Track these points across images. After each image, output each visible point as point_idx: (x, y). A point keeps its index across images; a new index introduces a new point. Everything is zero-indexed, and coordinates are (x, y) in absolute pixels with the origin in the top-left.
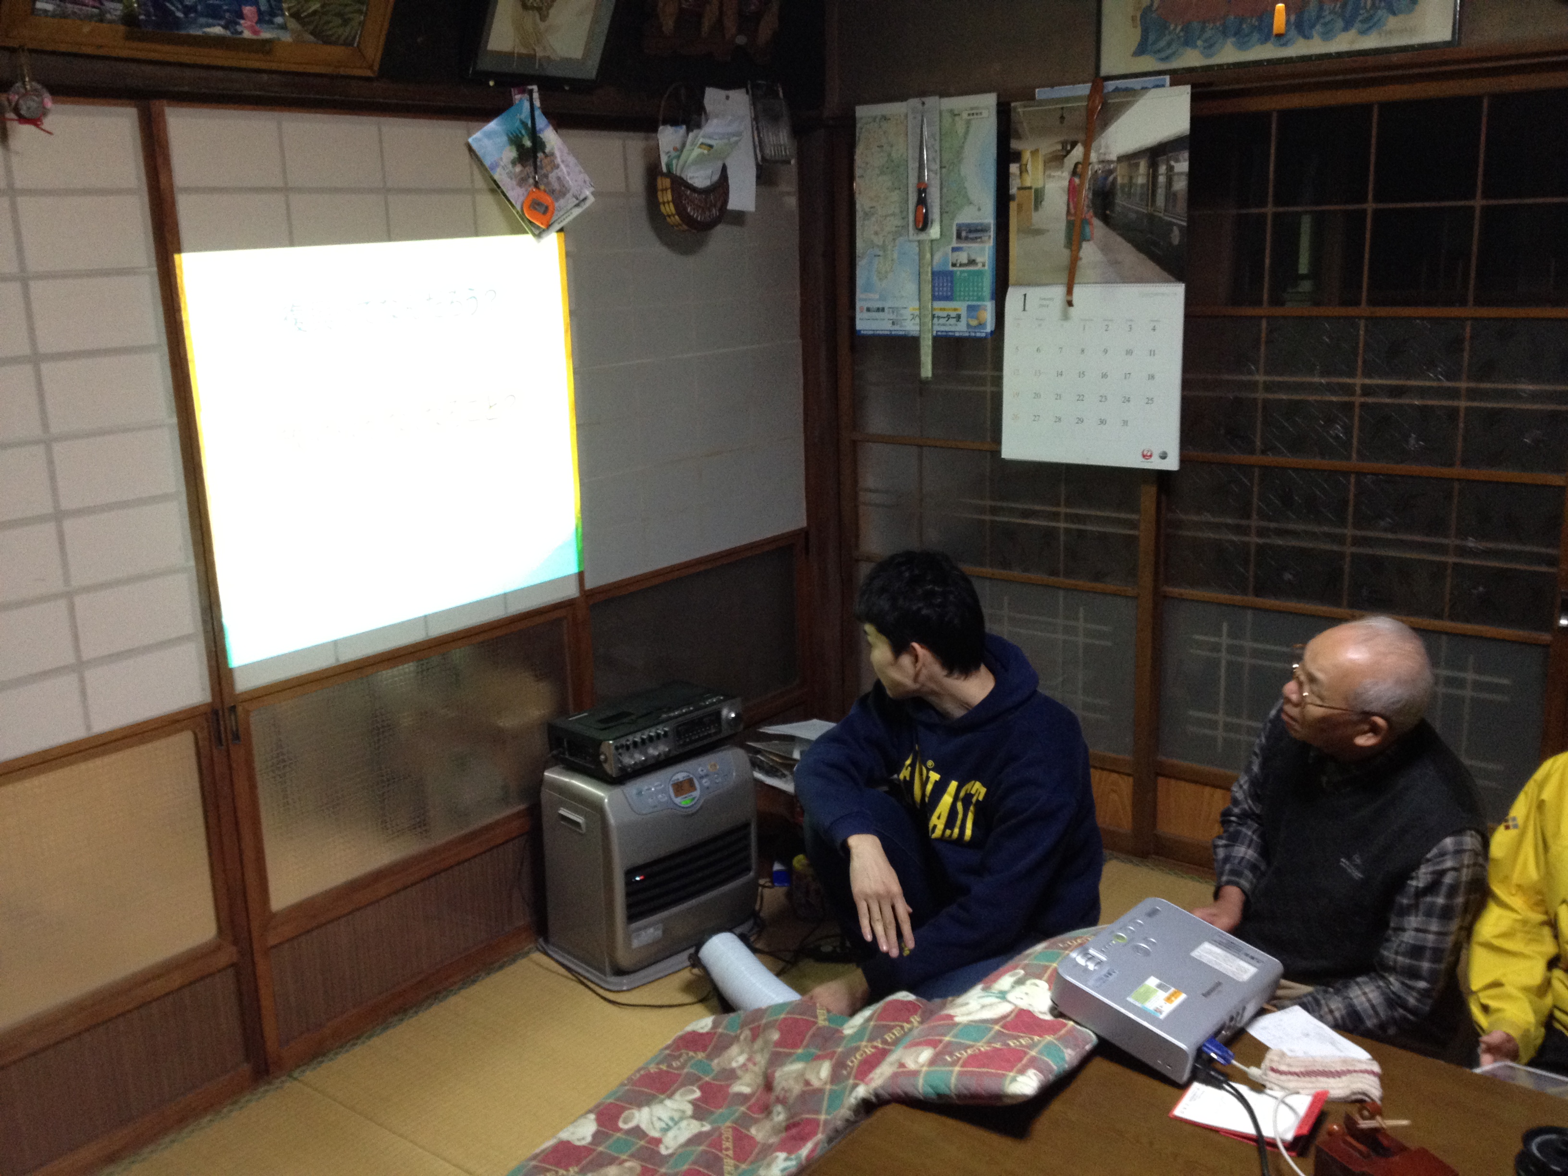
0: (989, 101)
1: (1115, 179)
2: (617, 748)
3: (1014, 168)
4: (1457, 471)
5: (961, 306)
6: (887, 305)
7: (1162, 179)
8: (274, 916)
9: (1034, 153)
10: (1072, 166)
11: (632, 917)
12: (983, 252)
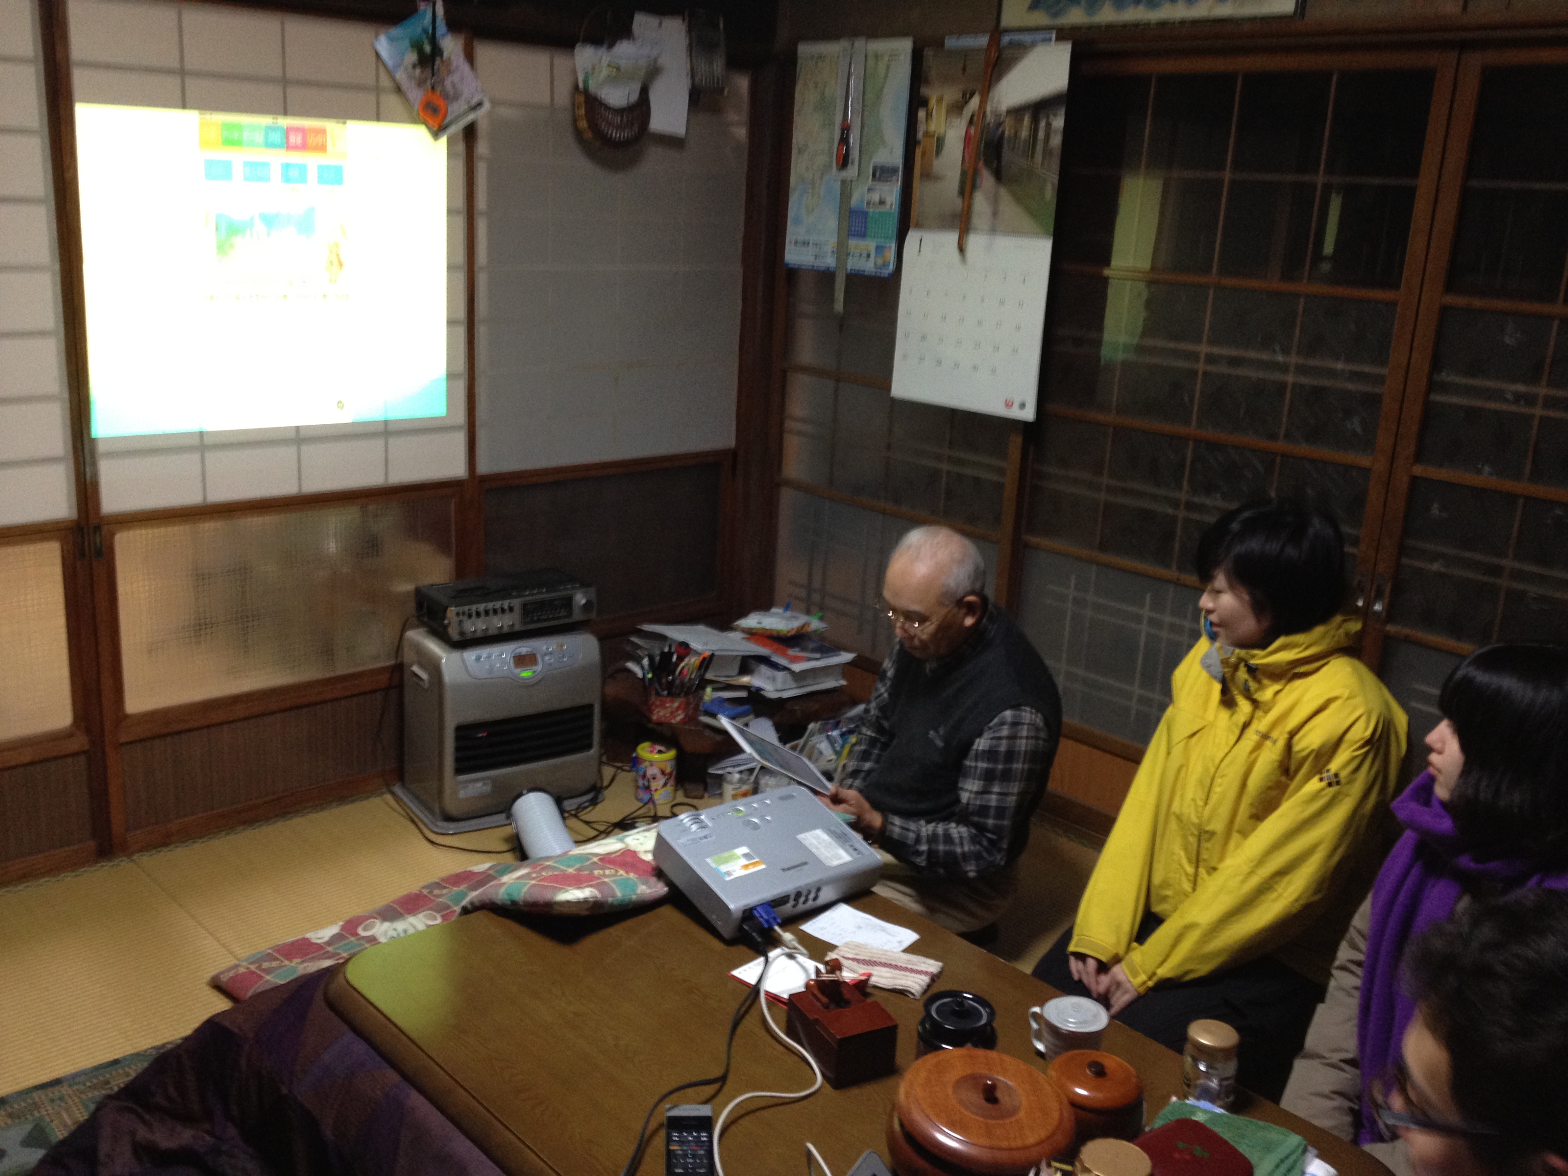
0: (905, 46)
1: (1003, 133)
2: (458, 614)
3: (922, 114)
4: (1281, 445)
5: (870, 245)
6: (810, 239)
7: (1041, 134)
8: (126, 716)
9: (940, 100)
10: (969, 117)
11: (459, 771)
12: (891, 193)
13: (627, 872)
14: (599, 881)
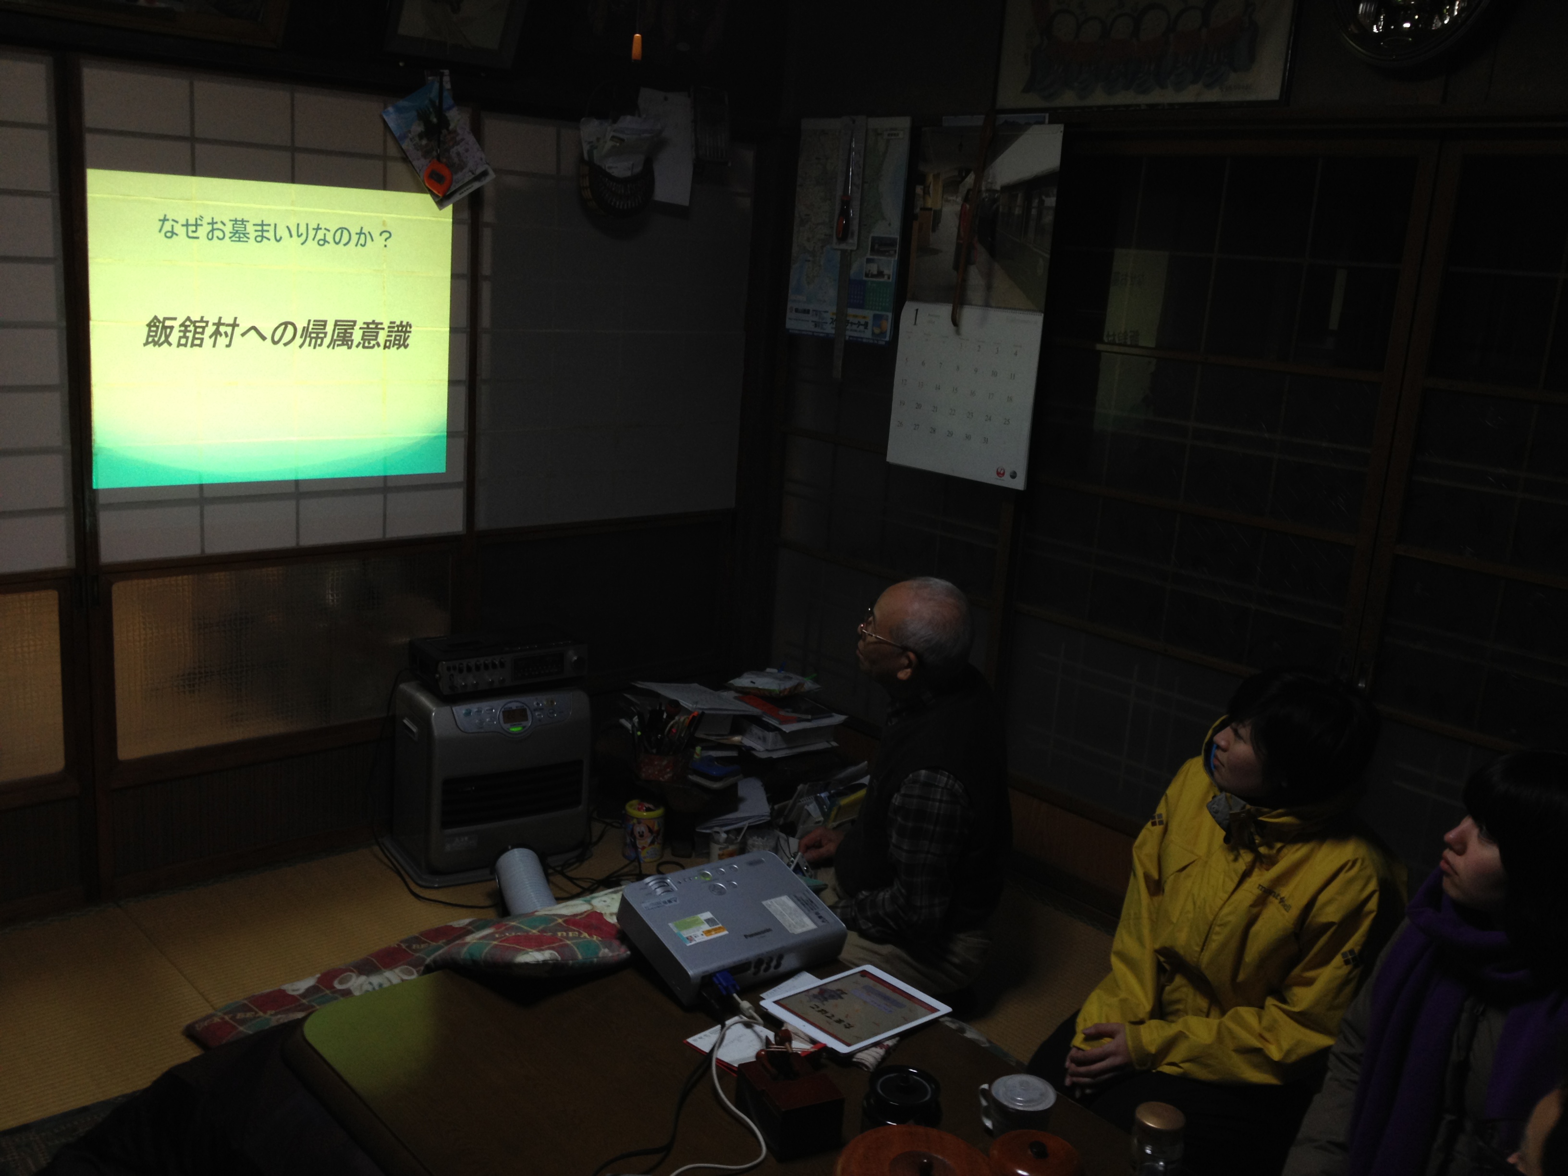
0: (904, 123)
1: (998, 208)
2: (449, 669)
3: (919, 190)
4: (1267, 521)
5: (869, 314)
6: (811, 307)
7: (1034, 212)
8: (119, 762)
9: (937, 177)
10: (965, 192)
11: (445, 825)
12: (889, 265)
13: (590, 935)
14: (561, 943)
